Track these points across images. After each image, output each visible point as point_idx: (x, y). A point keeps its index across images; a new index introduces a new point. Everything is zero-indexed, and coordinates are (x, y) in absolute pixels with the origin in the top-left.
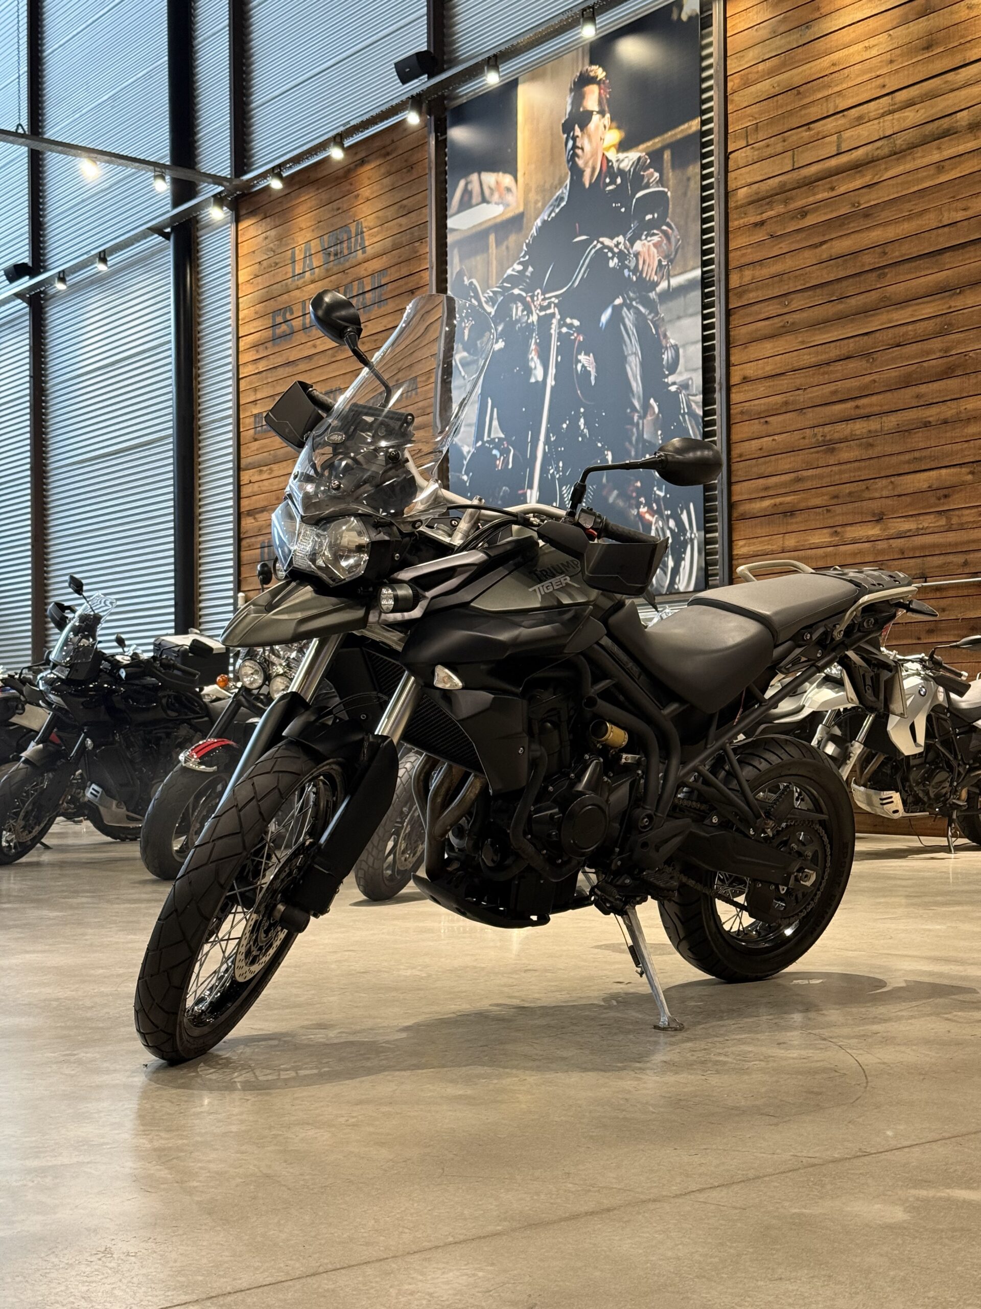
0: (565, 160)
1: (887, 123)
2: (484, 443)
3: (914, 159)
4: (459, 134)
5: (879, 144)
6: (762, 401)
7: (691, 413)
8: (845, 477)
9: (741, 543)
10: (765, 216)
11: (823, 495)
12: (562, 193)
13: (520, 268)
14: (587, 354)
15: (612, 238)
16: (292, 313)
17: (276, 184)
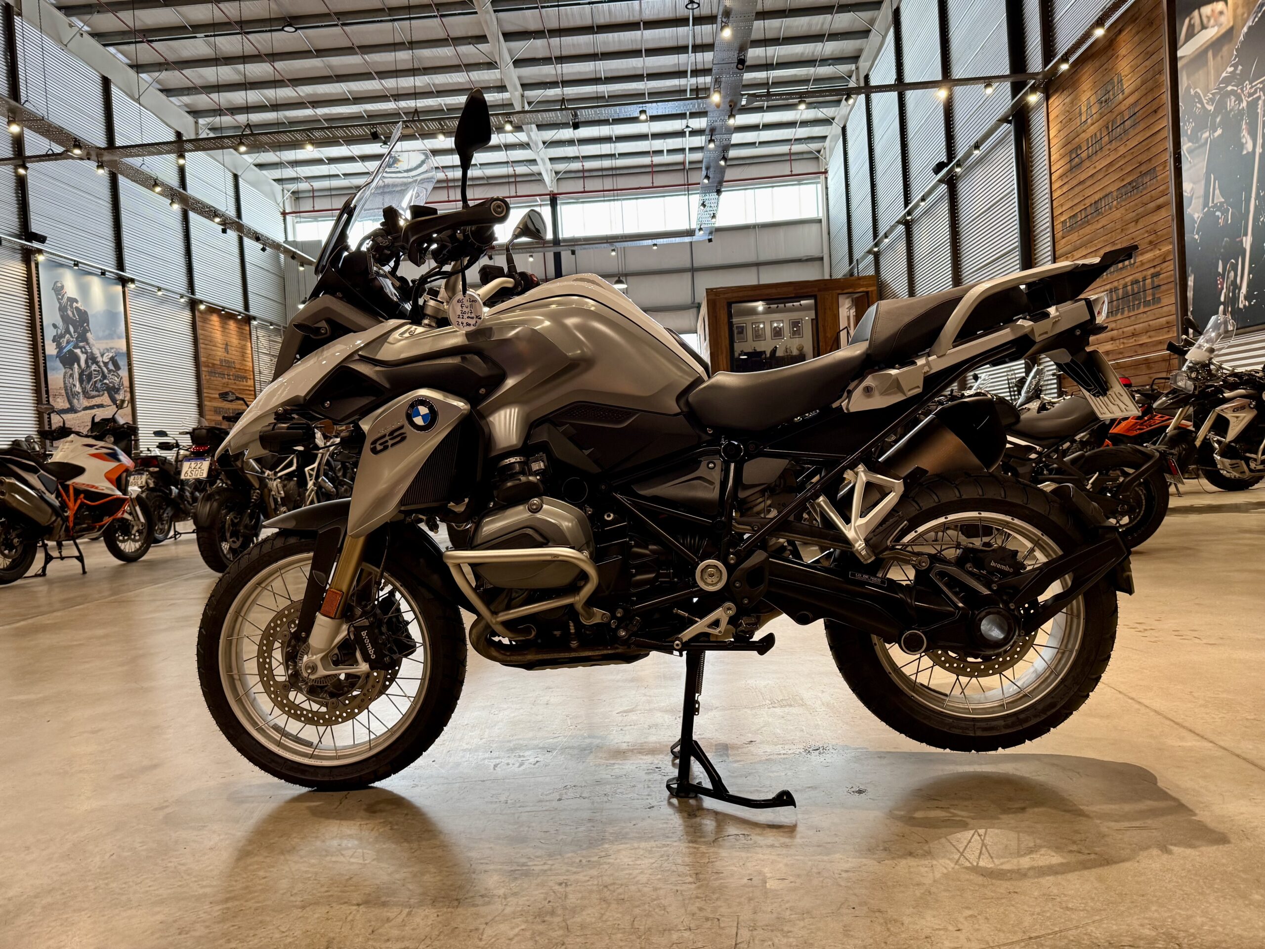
2: (1209, 208)
13: (1232, 69)
16: (1081, 149)
17: (1064, 67)
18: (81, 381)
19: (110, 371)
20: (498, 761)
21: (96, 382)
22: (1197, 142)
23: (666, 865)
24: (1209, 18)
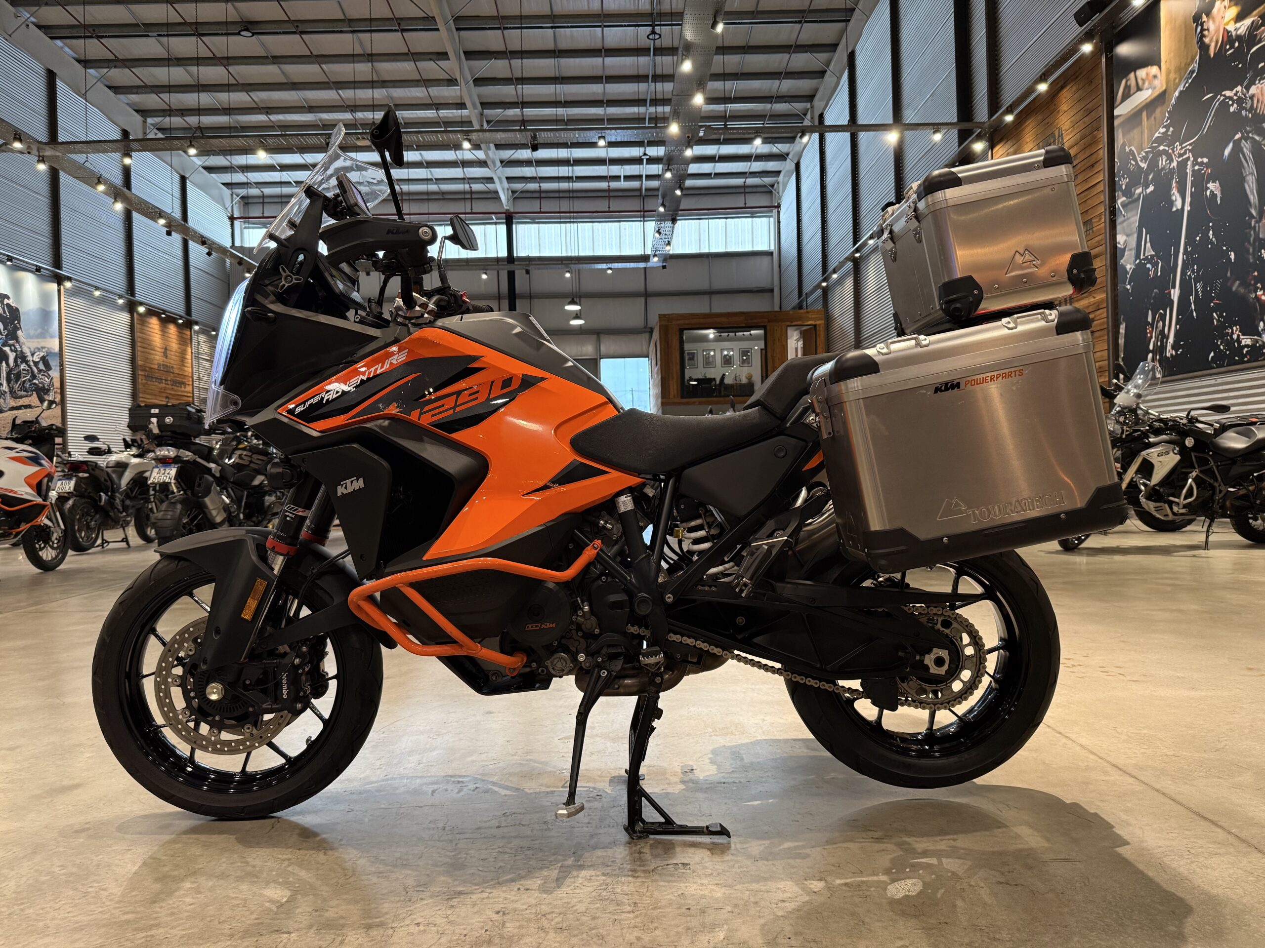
0: (1195, 41)
2: (1141, 260)
12: (1194, 67)
13: (1164, 130)
14: (1214, 182)
15: (1232, 90)
17: (1009, 118)
18: (9, 380)
19: (40, 371)
20: (435, 787)
21: (24, 382)
22: (1131, 197)
23: (605, 894)
24: (1143, 80)
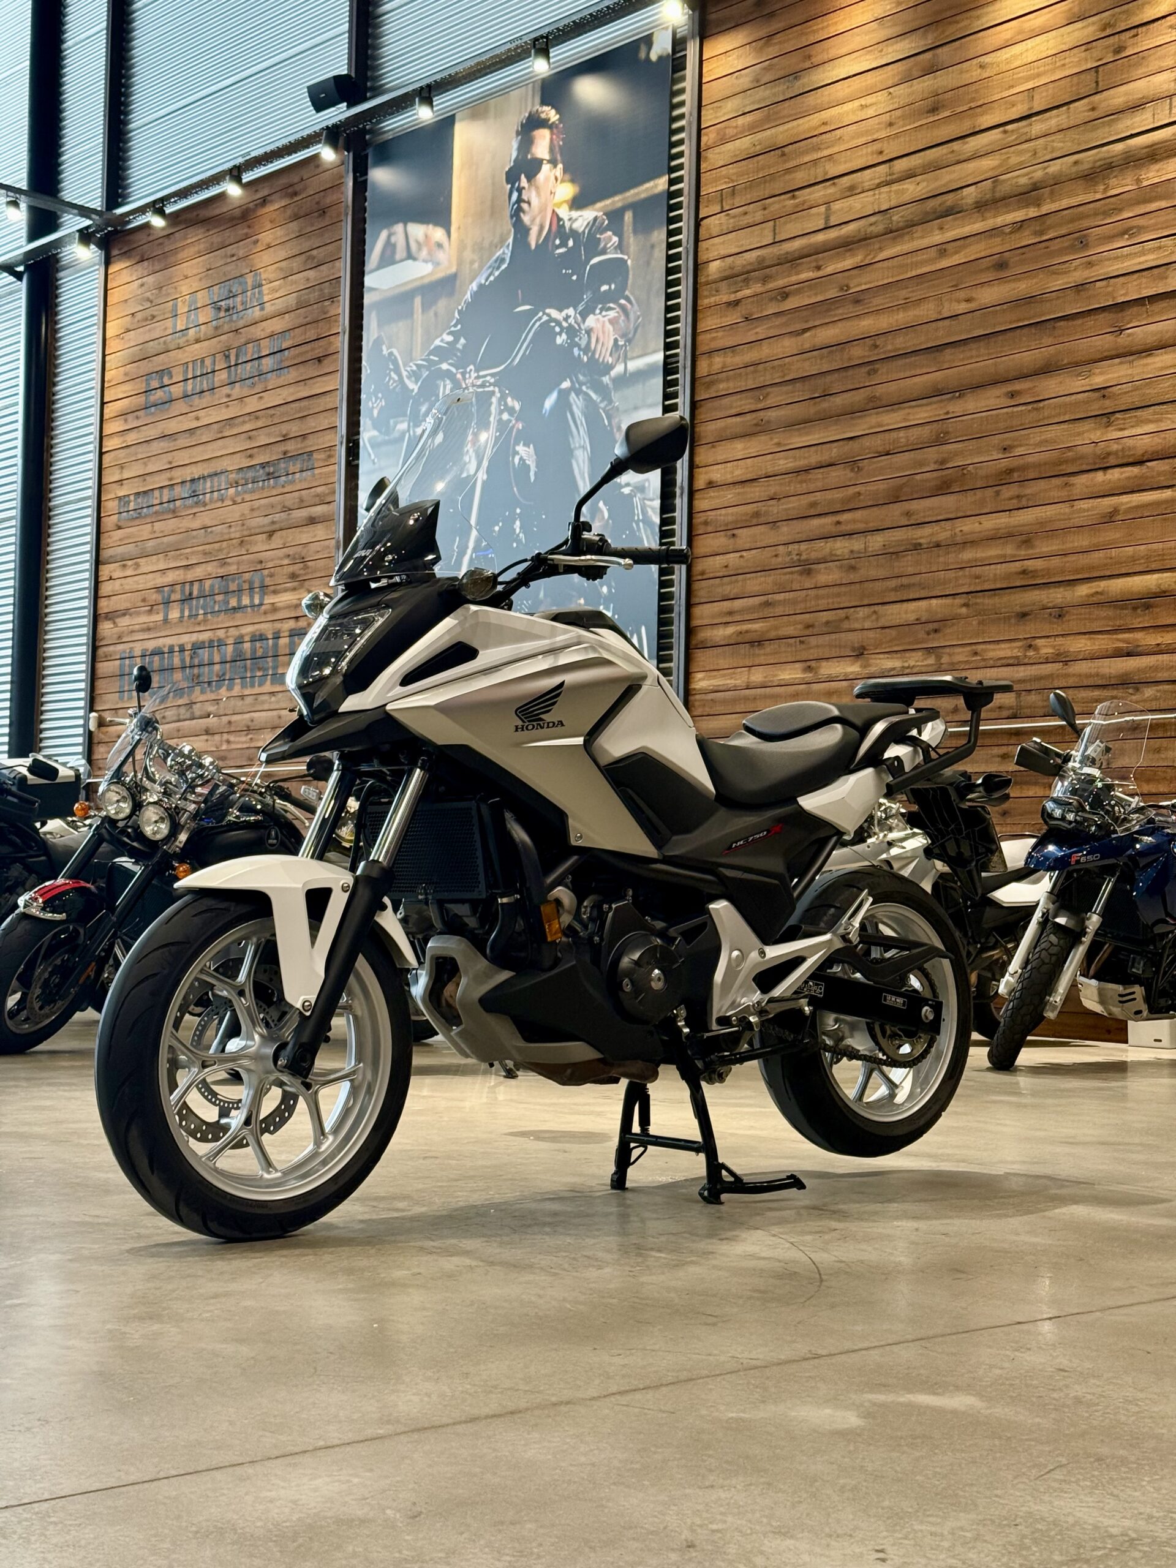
0: (507, 213)
1: (883, 196)
3: (913, 239)
4: (381, 176)
5: (873, 219)
6: (730, 510)
7: (647, 521)
8: (823, 604)
9: (699, 676)
10: (740, 295)
11: (796, 623)
12: (504, 253)
13: (450, 338)
14: (526, 445)
15: (561, 311)
16: (171, 377)
17: (156, 221)
22: (387, 433)
24: (419, 245)
